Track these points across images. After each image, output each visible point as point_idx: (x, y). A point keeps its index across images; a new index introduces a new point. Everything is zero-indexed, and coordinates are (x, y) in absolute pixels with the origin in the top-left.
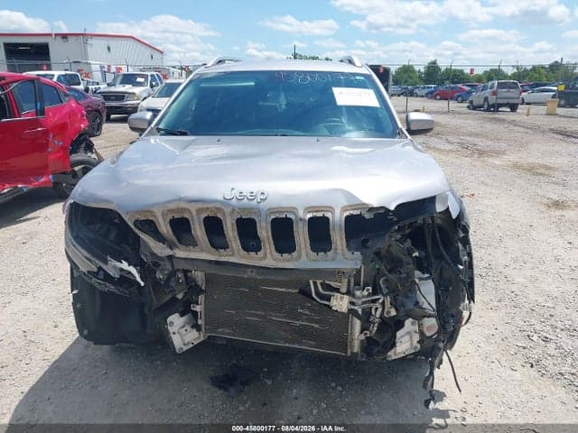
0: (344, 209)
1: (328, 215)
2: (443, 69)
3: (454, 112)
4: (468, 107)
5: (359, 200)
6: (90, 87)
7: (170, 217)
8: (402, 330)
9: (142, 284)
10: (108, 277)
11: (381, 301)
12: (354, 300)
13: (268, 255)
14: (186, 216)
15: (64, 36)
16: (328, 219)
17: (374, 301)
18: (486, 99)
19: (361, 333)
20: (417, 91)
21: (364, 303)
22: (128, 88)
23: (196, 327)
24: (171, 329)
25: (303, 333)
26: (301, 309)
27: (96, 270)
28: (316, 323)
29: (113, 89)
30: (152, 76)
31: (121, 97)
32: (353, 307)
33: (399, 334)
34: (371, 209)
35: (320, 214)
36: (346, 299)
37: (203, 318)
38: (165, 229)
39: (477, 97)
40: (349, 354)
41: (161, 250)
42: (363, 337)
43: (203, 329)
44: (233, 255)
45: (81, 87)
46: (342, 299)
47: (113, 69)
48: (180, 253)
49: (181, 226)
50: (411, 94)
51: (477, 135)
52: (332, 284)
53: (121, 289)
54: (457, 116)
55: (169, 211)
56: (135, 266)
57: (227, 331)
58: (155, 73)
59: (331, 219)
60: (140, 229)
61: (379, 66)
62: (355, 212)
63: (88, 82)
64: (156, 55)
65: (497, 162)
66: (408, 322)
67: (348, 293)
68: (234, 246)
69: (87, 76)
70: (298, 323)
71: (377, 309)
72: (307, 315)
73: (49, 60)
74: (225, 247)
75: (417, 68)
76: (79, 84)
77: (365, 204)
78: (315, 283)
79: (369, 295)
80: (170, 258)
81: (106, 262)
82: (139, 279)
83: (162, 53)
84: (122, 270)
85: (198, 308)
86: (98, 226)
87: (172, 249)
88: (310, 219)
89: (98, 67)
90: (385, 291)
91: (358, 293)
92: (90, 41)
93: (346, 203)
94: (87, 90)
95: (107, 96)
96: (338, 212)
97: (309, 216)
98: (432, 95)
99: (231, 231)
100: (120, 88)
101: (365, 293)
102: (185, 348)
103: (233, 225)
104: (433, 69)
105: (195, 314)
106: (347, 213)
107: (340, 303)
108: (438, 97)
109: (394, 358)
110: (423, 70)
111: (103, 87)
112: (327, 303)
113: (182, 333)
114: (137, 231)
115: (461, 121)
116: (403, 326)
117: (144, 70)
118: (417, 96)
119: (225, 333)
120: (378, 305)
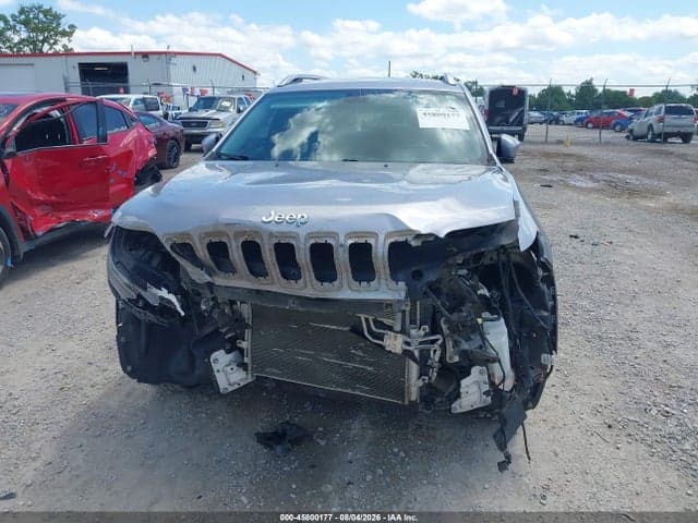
0: (389, 235)
1: (371, 241)
2: (600, 90)
3: (607, 143)
4: (628, 137)
5: (405, 225)
6: (170, 112)
7: (207, 241)
8: (468, 379)
9: (183, 314)
10: (147, 306)
11: (440, 342)
12: (408, 340)
13: (308, 283)
14: (224, 240)
15: (145, 55)
16: (370, 245)
17: (433, 342)
18: (651, 127)
19: (419, 378)
20: (564, 118)
21: (421, 343)
22: (210, 113)
23: (243, 366)
24: (215, 367)
25: (356, 377)
26: (354, 348)
27: (135, 297)
28: (371, 365)
29: (194, 114)
30: (240, 99)
31: (203, 123)
32: (408, 348)
33: (464, 382)
34: (418, 236)
35: (362, 241)
36: (401, 338)
37: (249, 355)
38: (202, 253)
39: (638, 124)
40: (406, 402)
41: (200, 276)
42: (420, 383)
43: (250, 368)
44: (273, 283)
45: (160, 112)
46: (396, 337)
47: (197, 92)
48: (221, 280)
49: (218, 250)
50: (557, 121)
51: (631, 171)
52: (386, 321)
53: (161, 319)
54: (611, 148)
55: (206, 233)
56: (175, 294)
57: (275, 370)
58: (243, 96)
59: (373, 245)
60: (176, 253)
61: (514, 87)
62: (402, 239)
63: (168, 107)
64: (249, 75)
65: (652, 205)
66: (475, 370)
67: (404, 331)
68: (274, 273)
69: (168, 99)
70: (351, 365)
71: (435, 351)
72: (359, 356)
73: (126, 81)
74: (265, 274)
75: (566, 90)
76: (158, 109)
77: (411, 230)
78: (367, 320)
79: (426, 335)
80: (210, 285)
81: (145, 289)
82: (179, 309)
83: (255, 72)
84: (162, 298)
85: (244, 345)
86: (141, 252)
87: (210, 276)
88: (351, 245)
89: (180, 89)
90: (446, 331)
91: (413, 332)
92: (174, 60)
93: (390, 229)
94: (166, 116)
95: (187, 123)
96: (381, 238)
97: (350, 242)
98: (581, 123)
99: (269, 256)
100: (203, 114)
101: (422, 333)
102: (231, 389)
103: (270, 250)
104: (587, 89)
105: (241, 351)
106: (392, 240)
107: (395, 343)
108: (590, 125)
109: (459, 411)
110: (573, 92)
111: (184, 112)
112: (380, 342)
113: (227, 371)
114: (174, 255)
115: (615, 154)
116: (469, 374)
117: (232, 92)
118: (564, 124)
119: (274, 374)
120: (436, 346)
